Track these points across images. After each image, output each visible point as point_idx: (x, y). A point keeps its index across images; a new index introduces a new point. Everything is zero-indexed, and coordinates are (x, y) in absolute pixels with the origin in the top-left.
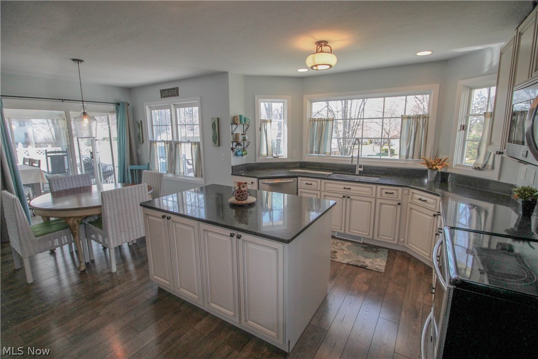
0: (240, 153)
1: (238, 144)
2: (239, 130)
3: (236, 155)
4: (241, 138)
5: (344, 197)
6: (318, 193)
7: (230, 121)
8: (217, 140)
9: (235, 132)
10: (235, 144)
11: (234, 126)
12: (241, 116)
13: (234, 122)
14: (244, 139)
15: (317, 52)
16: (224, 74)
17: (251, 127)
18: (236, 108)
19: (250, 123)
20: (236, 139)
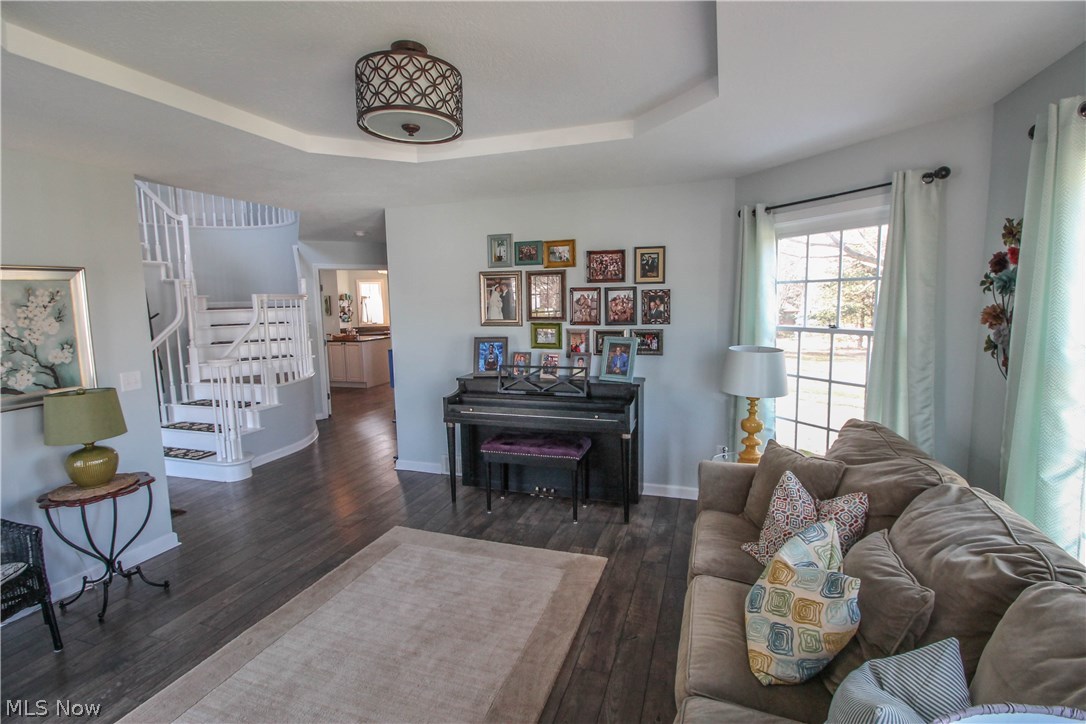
0: (346, 320)
1: (345, 314)
2: (345, 304)
3: (344, 321)
4: (347, 310)
8: (328, 310)
9: (342, 306)
10: (342, 314)
11: (341, 301)
12: (346, 294)
13: (341, 298)
14: (349, 309)
17: (354, 302)
18: (343, 288)
19: (354, 299)
20: (343, 310)
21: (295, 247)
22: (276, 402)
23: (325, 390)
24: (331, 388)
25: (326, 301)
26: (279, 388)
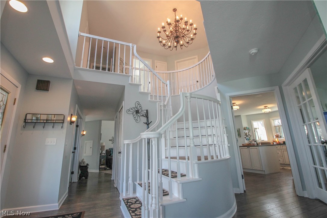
0: (248, 139)
1: (247, 136)
2: (247, 131)
3: (247, 139)
4: (248, 134)
6: (280, 150)
7: (243, 129)
8: (239, 135)
9: (245, 132)
10: (246, 136)
11: (245, 130)
12: (247, 127)
13: (245, 129)
14: (249, 134)
15: (264, 109)
16: (240, 116)
17: (251, 130)
18: (245, 124)
19: (250, 129)
20: (246, 134)
21: (216, 88)
22: (197, 177)
23: (240, 172)
24: (244, 172)
25: (238, 131)
26: (199, 164)
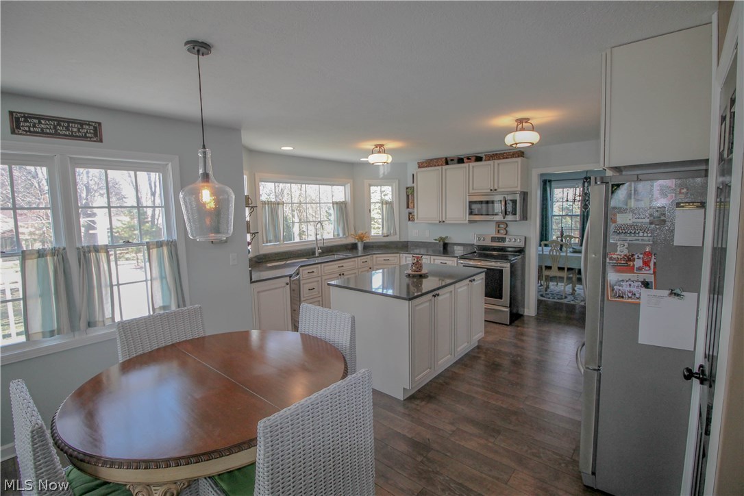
5: (340, 275)
